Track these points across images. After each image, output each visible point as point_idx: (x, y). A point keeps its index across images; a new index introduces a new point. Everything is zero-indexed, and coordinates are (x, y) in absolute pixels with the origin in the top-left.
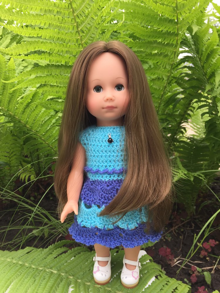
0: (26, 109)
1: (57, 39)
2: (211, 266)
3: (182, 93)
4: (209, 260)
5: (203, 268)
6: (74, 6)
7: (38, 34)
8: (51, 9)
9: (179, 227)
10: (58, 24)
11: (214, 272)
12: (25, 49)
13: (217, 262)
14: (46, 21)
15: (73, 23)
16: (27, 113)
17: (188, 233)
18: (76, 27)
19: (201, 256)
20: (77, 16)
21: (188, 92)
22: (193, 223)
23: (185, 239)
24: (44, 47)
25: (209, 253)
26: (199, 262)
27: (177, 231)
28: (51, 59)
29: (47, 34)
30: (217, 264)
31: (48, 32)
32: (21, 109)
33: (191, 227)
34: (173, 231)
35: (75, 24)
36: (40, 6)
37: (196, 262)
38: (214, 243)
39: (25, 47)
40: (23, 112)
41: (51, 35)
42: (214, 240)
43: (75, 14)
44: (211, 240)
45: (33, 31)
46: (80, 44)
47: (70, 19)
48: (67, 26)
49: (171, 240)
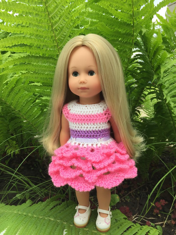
0: (11, 92)
1: (36, 35)
2: (162, 222)
3: (136, 83)
4: (160, 217)
5: (156, 224)
6: (50, 10)
7: (21, 31)
8: (31, 12)
9: (136, 191)
10: (37, 24)
11: (164, 226)
12: (10, 43)
13: (167, 218)
14: (27, 21)
15: (48, 23)
16: (12, 96)
17: (143, 195)
18: (51, 26)
19: (154, 214)
20: (51, 18)
21: (140, 82)
22: (147, 187)
23: (141, 200)
24: (26, 41)
25: (160, 210)
26: (153, 218)
27: (134, 194)
28: (31, 51)
29: (28, 32)
30: (167, 220)
31: (29, 30)
32: (7, 93)
33: (146, 190)
34: (131, 193)
35: (50, 24)
36: (22, 9)
37: (150, 218)
38: (164, 202)
39: (10, 41)
40: (9, 95)
41: (31, 32)
42: (164, 200)
43: (50, 17)
44: (161, 200)
45: (16, 29)
46: (54, 40)
47: (46, 20)
48: (43, 25)
49: (130, 201)
